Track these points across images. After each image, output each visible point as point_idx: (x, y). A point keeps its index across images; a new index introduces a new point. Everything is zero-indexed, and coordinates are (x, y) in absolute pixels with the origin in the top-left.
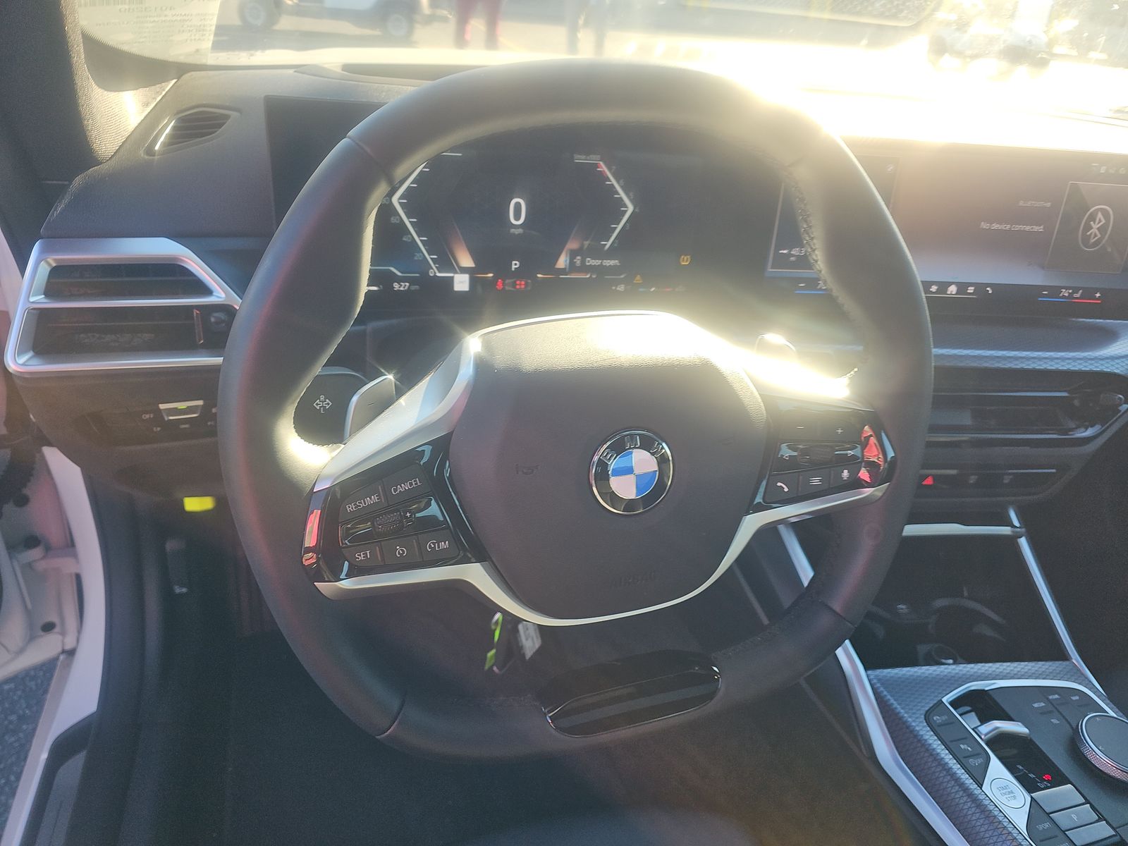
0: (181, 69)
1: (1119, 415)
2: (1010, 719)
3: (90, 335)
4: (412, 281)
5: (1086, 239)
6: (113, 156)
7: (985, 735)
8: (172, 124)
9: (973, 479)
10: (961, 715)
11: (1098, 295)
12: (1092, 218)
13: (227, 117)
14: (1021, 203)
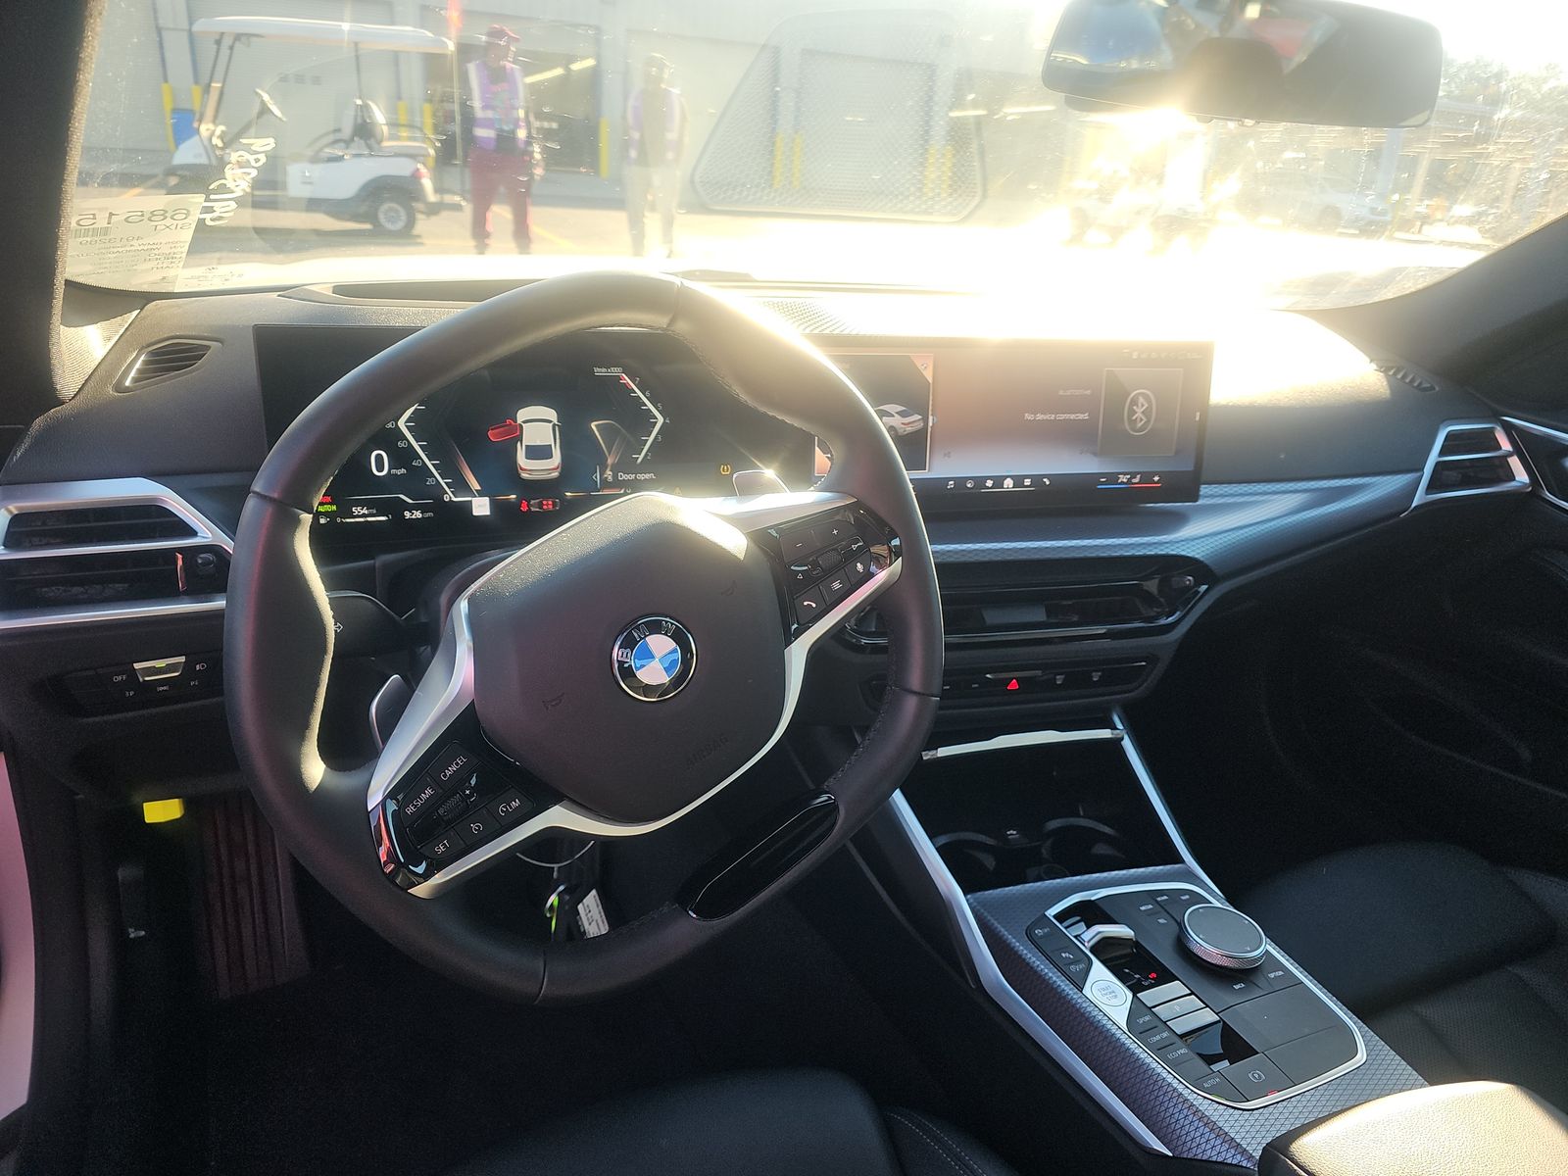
0: (143, 298)
1: (1198, 597)
2: (1115, 923)
3: (54, 588)
4: (423, 508)
5: (1133, 422)
6: (75, 395)
7: (1089, 942)
8: (142, 358)
9: (1059, 679)
10: (1066, 928)
11: (1156, 479)
12: (1134, 402)
13: (208, 348)
14: (1061, 393)
